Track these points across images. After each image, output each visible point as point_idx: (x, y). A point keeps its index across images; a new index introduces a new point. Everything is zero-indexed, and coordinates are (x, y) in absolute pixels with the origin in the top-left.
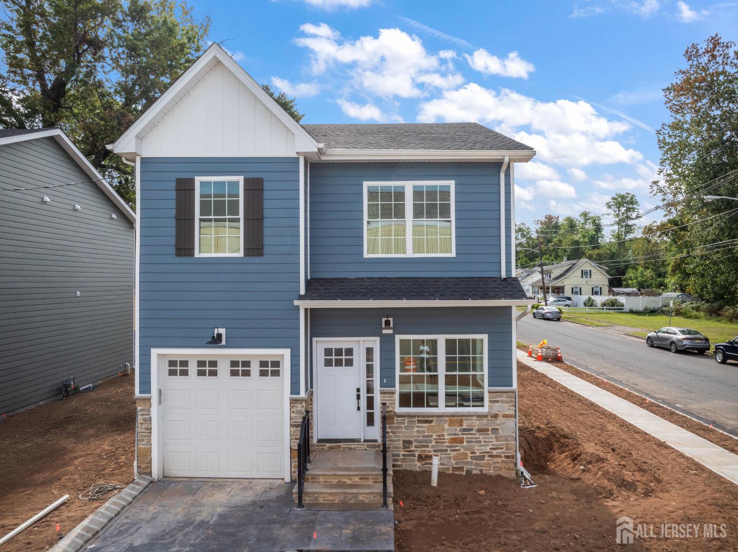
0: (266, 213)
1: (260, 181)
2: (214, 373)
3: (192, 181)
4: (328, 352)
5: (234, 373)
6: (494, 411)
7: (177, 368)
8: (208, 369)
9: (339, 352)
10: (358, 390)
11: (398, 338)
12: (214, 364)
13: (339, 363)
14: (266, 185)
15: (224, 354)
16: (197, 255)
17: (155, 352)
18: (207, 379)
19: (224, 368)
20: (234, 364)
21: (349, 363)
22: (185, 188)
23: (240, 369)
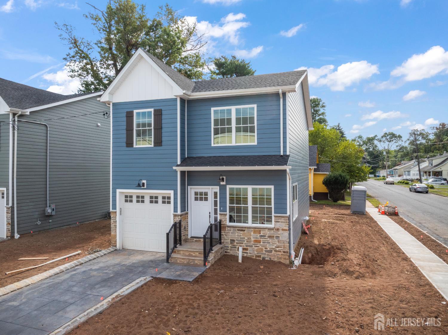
0: (163, 126)
1: (161, 111)
2: (143, 202)
3: (132, 112)
4: (196, 194)
5: (151, 202)
6: (277, 227)
7: (128, 199)
8: (141, 199)
9: (201, 194)
10: (210, 213)
11: (228, 187)
12: (143, 197)
13: (201, 199)
14: (163, 112)
15: (147, 193)
16: (134, 147)
17: (118, 191)
18: (140, 204)
19: (147, 199)
20: (151, 197)
21: (206, 199)
22: (130, 116)
23: (154, 200)
